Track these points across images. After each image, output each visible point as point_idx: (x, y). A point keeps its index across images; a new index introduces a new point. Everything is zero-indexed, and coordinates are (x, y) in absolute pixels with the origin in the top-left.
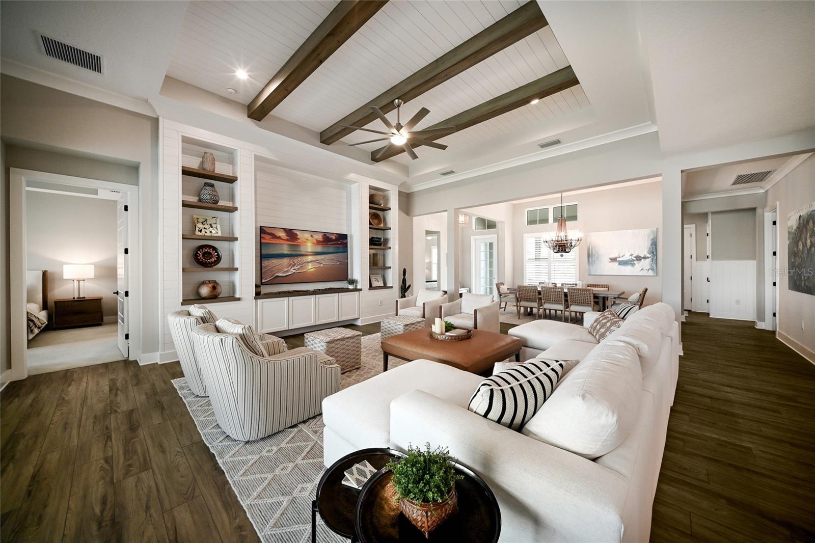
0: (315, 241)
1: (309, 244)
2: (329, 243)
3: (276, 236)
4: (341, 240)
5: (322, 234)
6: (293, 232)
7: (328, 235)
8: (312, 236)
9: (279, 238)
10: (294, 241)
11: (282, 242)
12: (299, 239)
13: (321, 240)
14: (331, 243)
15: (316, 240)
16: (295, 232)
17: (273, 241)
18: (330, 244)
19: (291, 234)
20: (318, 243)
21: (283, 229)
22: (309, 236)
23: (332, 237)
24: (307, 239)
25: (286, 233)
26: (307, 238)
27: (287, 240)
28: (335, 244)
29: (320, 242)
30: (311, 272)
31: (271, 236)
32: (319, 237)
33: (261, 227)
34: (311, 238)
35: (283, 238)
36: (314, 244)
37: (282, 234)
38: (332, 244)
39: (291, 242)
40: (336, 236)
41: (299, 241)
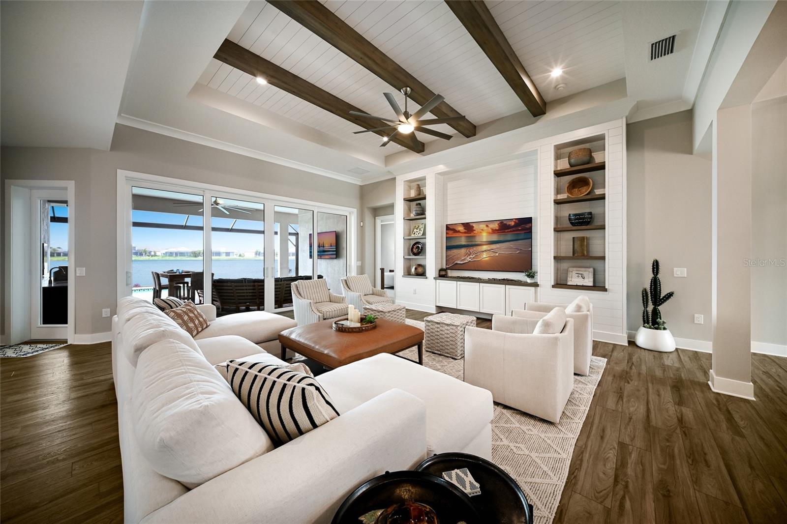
0: (490, 231)
1: (484, 234)
2: (506, 231)
3: (456, 231)
4: (522, 226)
5: (498, 222)
6: (470, 226)
7: (505, 222)
8: (487, 226)
9: (459, 232)
10: (470, 233)
11: (461, 235)
12: (475, 230)
13: (497, 228)
14: (509, 230)
15: (492, 229)
16: (471, 224)
17: (454, 235)
18: (507, 232)
19: (468, 227)
20: (494, 231)
21: (462, 224)
22: (484, 226)
23: (510, 223)
24: (482, 230)
25: (464, 227)
26: (482, 228)
27: (465, 233)
28: (514, 231)
29: (496, 230)
31: (453, 231)
32: (496, 226)
33: (447, 225)
34: (486, 228)
35: (462, 231)
36: (489, 233)
37: (461, 229)
38: (511, 231)
39: (468, 234)
40: (515, 222)
41: (475, 232)
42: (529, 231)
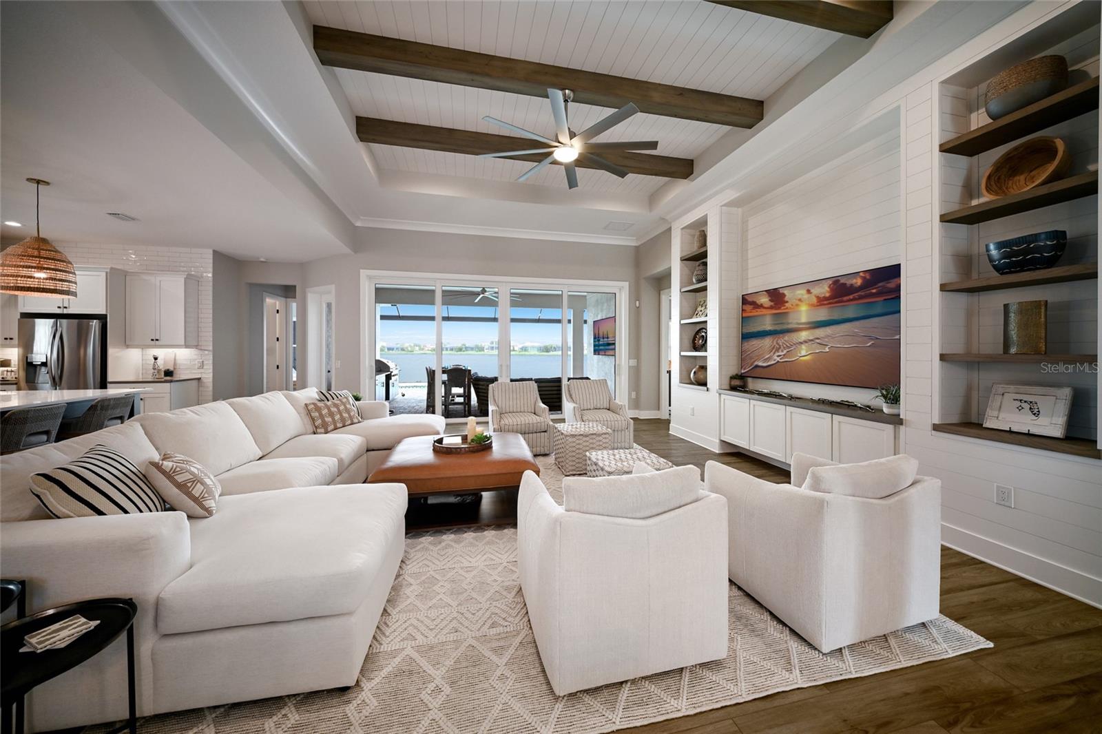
0: (814, 300)
1: (804, 308)
2: (845, 298)
3: (757, 305)
4: (880, 284)
5: (830, 282)
6: (780, 294)
7: (842, 281)
8: (809, 292)
9: (761, 306)
10: (779, 308)
11: (765, 311)
12: (787, 302)
13: (828, 295)
14: (851, 297)
15: (818, 297)
16: (782, 291)
17: (755, 313)
18: (848, 301)
19: (776, 296)
20: (822, 301)
21: (766, 291)
22: (804, 292)
23: (854, 281)
24: (800, 300)
25: (770, 296)
26: (800, 297)
27: (771, 308)
28: (861, 298)
29: (825, 299)
30: (805, 361)
31: (752, 306)
32: (824, 290)
33: (743, 296)
34: (806, 296)
35: (766, 306)
36: (813, 305)
37: (765, 300)
38: (854, 299)
39: (776, 309)
40: (864, 278)
41: (787, 304)
42: (895, 295)
